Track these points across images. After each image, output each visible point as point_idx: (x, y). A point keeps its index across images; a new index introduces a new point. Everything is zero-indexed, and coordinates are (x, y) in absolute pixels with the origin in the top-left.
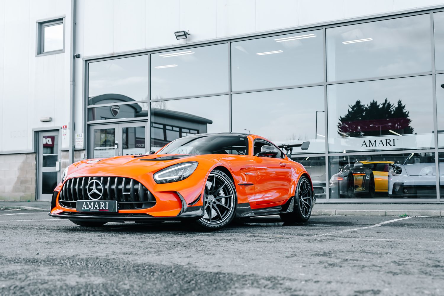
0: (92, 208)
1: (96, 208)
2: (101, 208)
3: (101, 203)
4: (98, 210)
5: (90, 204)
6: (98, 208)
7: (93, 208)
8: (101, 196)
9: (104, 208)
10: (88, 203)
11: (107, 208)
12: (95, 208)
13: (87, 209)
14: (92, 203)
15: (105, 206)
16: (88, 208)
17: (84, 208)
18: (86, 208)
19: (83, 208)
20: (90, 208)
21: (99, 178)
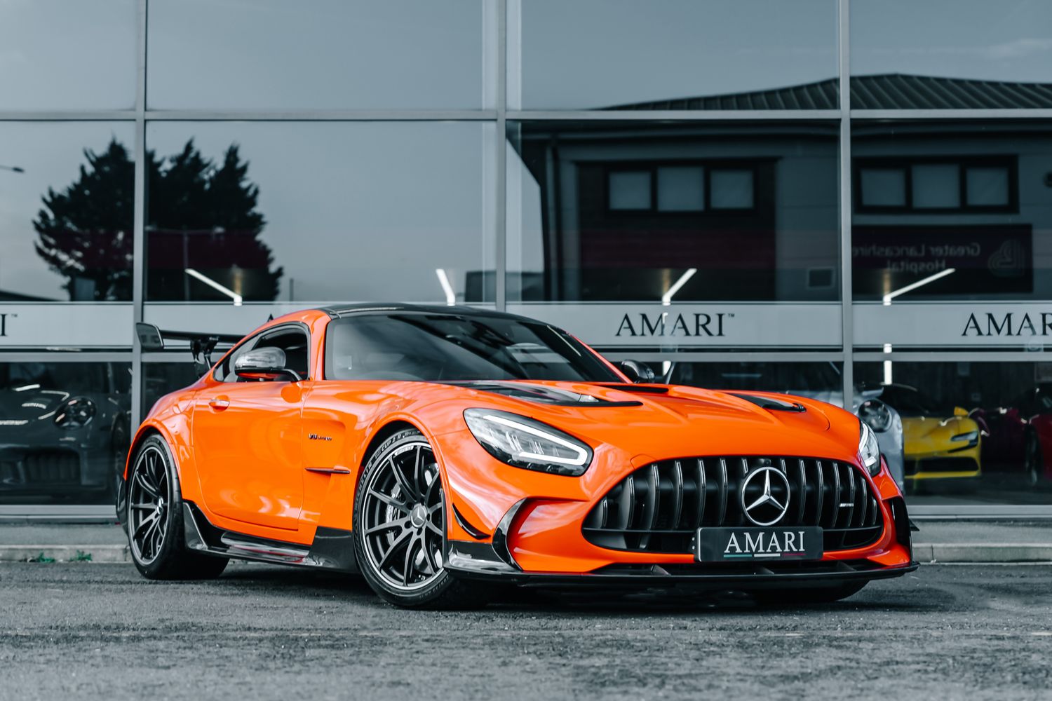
0: (761, 550)
1: (774, 549)
2: (787, 550)
3: (786, 534)
4: (779, 555)
5: (754, 539)
6: (779, 549)
7: (765, 548)
8: (784, 512)
9: (795, 549)
10: (747, 535)
11: (802, 549)
12: (769, 550)
13: (743, 553)
14: (761, 535)
15: (796, 543)
16: (747, 551)
17: (733, 550)
18: (738, 550)
19: (727, 551)
20: (754, 548)
21: (774, 460)
